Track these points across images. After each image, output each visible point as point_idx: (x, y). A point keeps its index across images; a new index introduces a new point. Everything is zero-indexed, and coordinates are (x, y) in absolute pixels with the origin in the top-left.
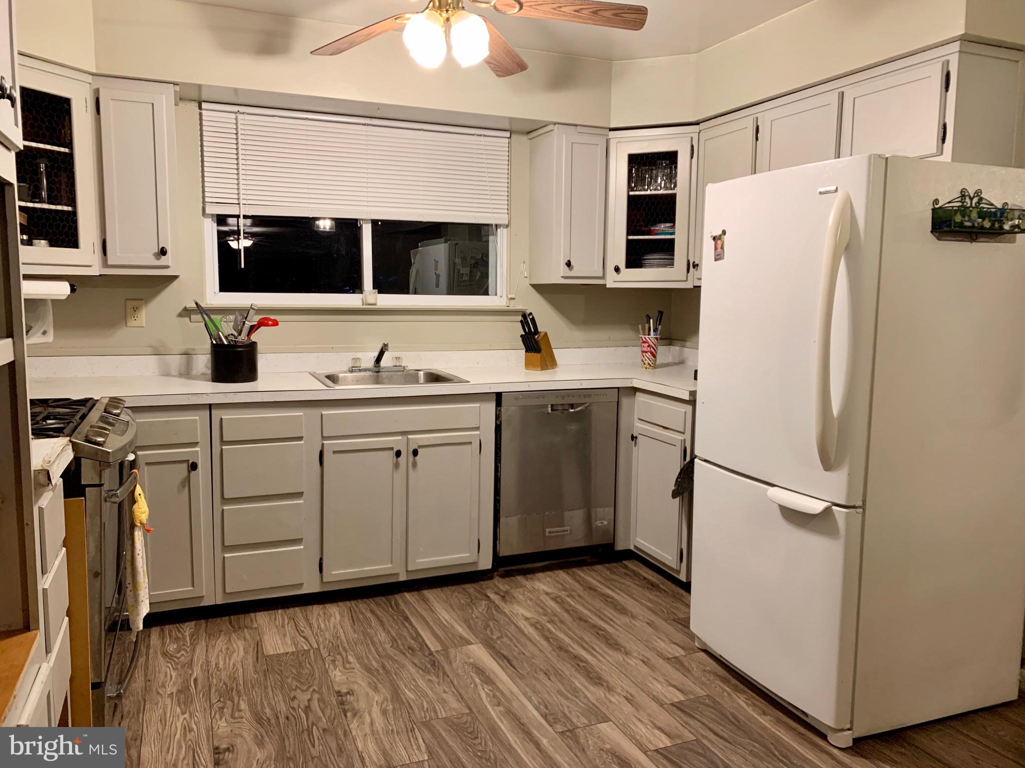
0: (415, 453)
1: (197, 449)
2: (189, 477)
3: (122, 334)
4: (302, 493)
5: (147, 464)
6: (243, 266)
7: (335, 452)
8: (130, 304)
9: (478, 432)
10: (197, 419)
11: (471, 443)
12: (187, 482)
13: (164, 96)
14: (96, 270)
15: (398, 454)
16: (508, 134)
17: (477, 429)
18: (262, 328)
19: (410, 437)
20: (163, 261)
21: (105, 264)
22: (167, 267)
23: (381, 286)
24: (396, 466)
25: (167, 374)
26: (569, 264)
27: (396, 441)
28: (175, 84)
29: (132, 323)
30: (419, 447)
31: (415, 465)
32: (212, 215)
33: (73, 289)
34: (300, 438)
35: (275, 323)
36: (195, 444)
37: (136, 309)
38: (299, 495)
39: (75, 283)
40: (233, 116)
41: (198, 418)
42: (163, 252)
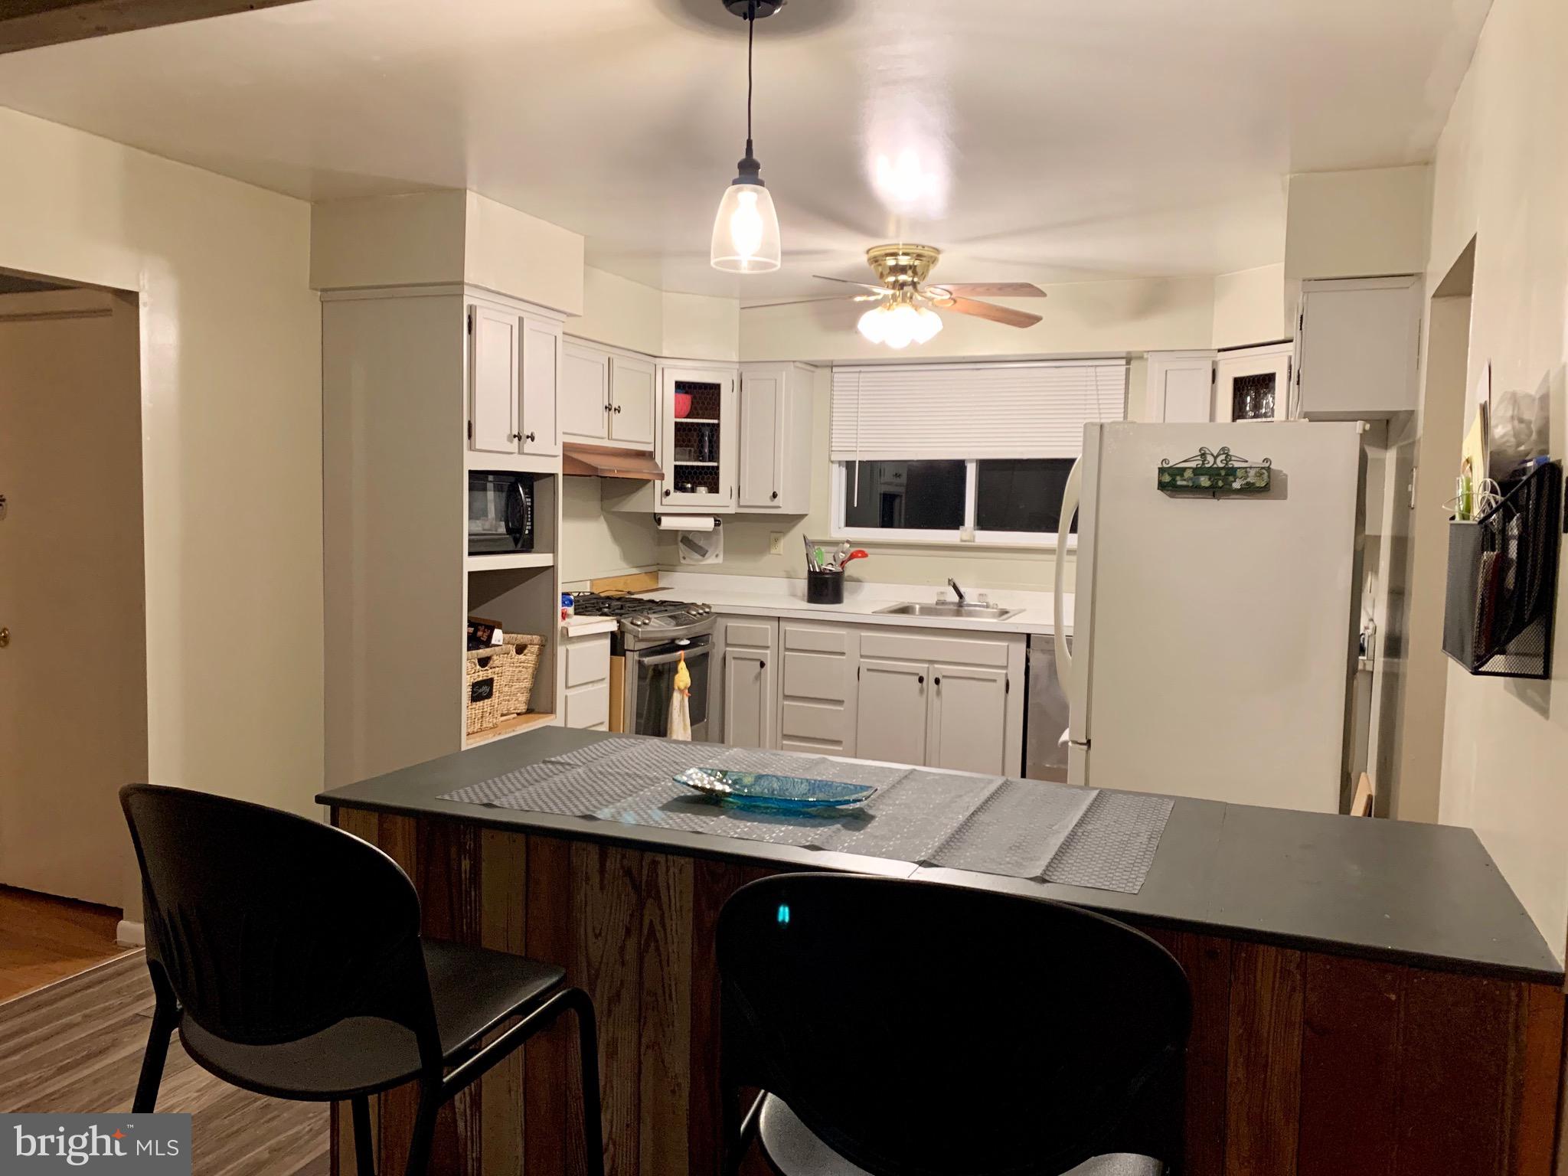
0: (937, 681)
1: (768, 652)
2: (760, 673)
3: (767, 560)
4: (843, 701)
5: (734, 658)
6: (856, 506)
7: (868, 670)
8: (774, 535)
9: (1004, 671)
10: (768, 628)
11: (995, 681)
12: (758, 677)
13: (784, 373)
14: (732, 510)
15: (921, 680)
16: (1123, 362)
17: (1006, 667)
18: (855, 560)
19: (936, 666)
20: (776, 502)
21: (740, 506)
22: (779, 507)
23: (982, 524)
24: (921, 691)
27: (921, 668)
28: (794, 362)
29: (773, 551)
30: (944, 677)
31: (939, 693)
32: (840, 463)
33: (717, 524)
34: (843, 654)
35: (865, 555)
36: (767, 647)
37: (776, 540)
38: (840, 702)
39: (718, 519)
40: (857, 375)
41: (770, 627)
42: (775, 495)
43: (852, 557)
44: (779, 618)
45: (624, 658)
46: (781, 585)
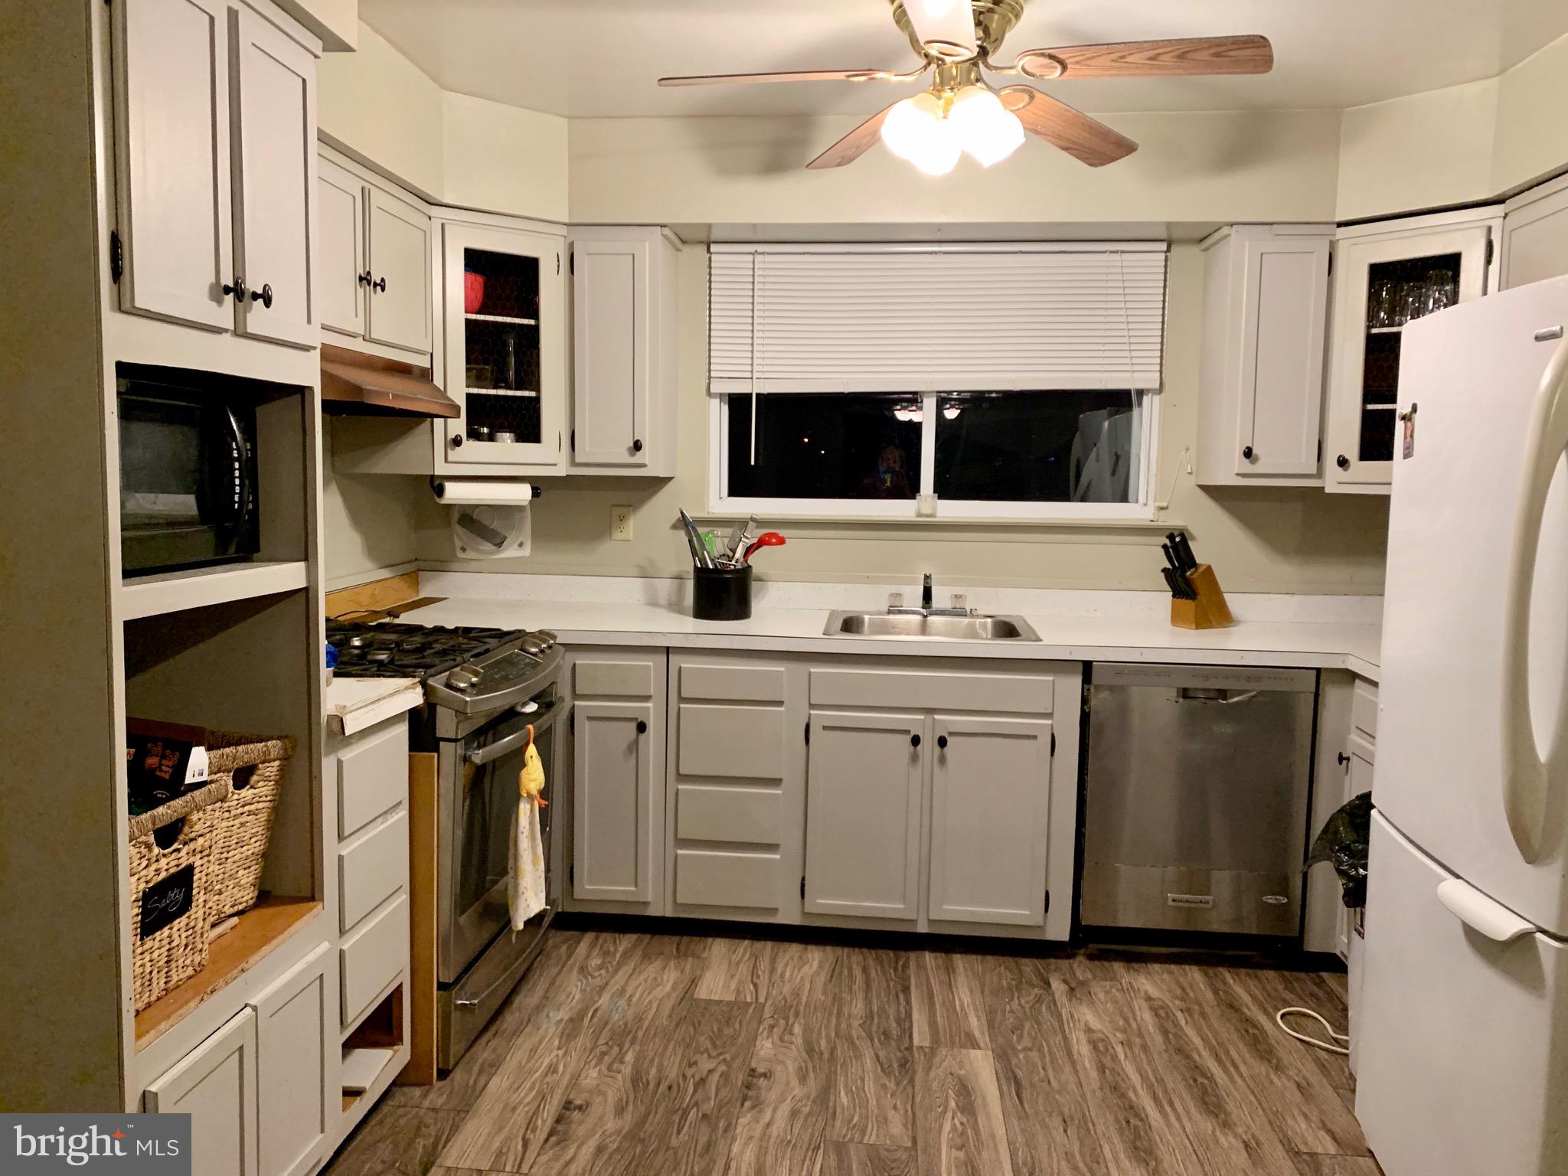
0: (942, 742)
1: (650, 705)
2: (636, 741)
3: (607, 549)
4: (781, 780)
5: (590, 718)
6: (753, 463)
7: (825, 728)
8: (617, 511)
9: (1049, 722)
10: (649, 666)
11: (1035, 737)
12: (634, 747)
13: (647, 244)
14: (561, 470)
15: (916, 741)
16: (1163, 246)
17: (1049, 715)
18: (765, 548)
19: (937, 717)
20: (638, 458)
21: (573, 463)
22: (644, 466)
23: (944, 490)
24: (914, 758)
25: (653, 603)
26: (1248, 453)
27: (912, 721)
28: (662, 226)
29: (617, 535)
30: (951, 734)
31: (942, 760)
32: (721, 395)
33: (536, 492)
34: (780, 703)
35: (781, 541)
36: (646, 698)
37: (622, 518)
38: (775, 782)
39: (539, 486)
40: (750, 258)
41: (652, 664)
42: (637, 446)
43: (761, 543)
44: (668, 648)
45: (436, 755)
46: (632, 589)
